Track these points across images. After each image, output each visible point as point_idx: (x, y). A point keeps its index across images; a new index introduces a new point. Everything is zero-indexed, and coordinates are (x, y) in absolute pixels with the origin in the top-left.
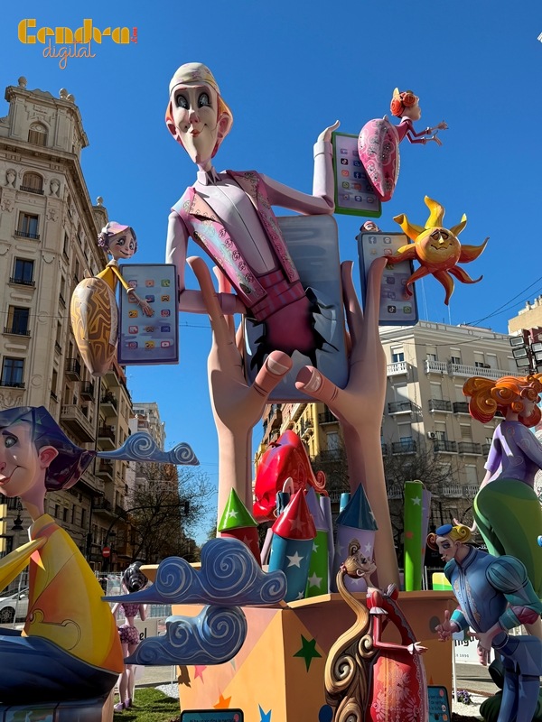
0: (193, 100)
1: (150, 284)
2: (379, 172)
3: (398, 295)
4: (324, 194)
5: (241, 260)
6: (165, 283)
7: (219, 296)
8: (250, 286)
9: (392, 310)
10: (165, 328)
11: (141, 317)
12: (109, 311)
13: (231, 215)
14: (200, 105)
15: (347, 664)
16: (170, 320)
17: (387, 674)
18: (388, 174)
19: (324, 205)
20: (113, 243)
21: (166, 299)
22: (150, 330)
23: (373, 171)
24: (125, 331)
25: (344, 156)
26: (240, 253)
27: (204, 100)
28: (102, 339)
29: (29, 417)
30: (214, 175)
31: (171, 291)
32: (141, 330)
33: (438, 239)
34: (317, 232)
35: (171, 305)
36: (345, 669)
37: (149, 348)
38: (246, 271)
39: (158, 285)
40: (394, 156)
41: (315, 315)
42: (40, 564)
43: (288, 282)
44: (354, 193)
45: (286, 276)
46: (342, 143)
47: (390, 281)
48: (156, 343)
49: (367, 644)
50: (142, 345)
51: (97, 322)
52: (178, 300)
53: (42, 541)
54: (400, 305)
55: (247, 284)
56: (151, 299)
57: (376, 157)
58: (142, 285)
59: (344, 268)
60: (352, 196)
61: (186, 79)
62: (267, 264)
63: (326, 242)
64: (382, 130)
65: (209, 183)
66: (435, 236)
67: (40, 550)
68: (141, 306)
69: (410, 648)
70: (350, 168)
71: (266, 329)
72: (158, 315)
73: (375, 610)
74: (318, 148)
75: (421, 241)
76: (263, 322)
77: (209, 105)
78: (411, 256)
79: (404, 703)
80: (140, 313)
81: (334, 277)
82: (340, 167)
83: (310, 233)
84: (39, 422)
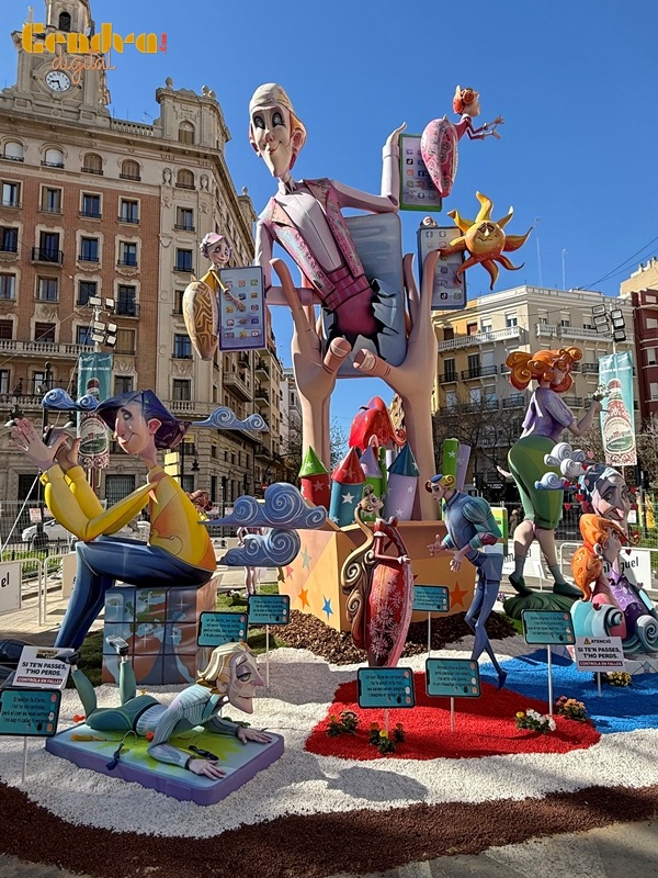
0: (268, 121)
1: (242, 284)
2: (438, 170)
3: (451, 283)
4: (390, 194)
5: (313, 260)
6: (254, 283)
7: (298, 290)
8: (321, 282)
9: (444, 296)
10: (255, 321)
11: (236, 312)
12: (210, 309)
13: (304, 222)
14: (274, 125)
15: (355, 568)
16: (259, 313)
17: (383, 576)
18: (446, 172)
19: (390, 204)
20: (211, 252)
21: (254, 296)
22: (243, 322)
23: (433, 170)
24: (224, 324)
25: (410, 157)
26: (312, 254)
27: (277, 120)
28: (206, 332)
29: (140, 399)
30: (292, 185)
31: (258, 289)
32: (236, 323)
33: (484, 232)
34: (383, 229)
35: (258, 301)
36: (354, 571)
37: (242, 337)
38: (317, 269)
39: (248, 284)
40: (451, 155)
41: (374, 305)
42: (155, 499)
43: (353, 277)
44: (418, 191)
45: (350, 273)
46: (407, 144)
47: (444, 271)
48: (248, 333)
49: (371, 556)
50: (237, 335)
51: (201, 319)
52: (264, 296)
53: (155, 484)
54: (451, 292)
55: (318, 280)
56: (243, 297)
57: (435, 156)
58: (236, 285)
59: (406, 261)
60: (416, 194)
61: (261, 101)
62: (334, 262)
63: (391, 238)
64: (441, 130)
65: (287, 193)
66: (481, 230)
67: (154, 490)
68: (235, 303)
69: (399, 559)
70: (415, 167)
71: (336, 317)
72: (248, 309)
73: (379, 534)
74: (386, 150)
75: (470, 233)
76: (334, 311)
77: (282, 124)
78: (461, 248)
79: (391, 595)
80: (235, 309)
81: (397, 269)
82: (406, 167)
83: (378, 230)
84: (147, 402)
